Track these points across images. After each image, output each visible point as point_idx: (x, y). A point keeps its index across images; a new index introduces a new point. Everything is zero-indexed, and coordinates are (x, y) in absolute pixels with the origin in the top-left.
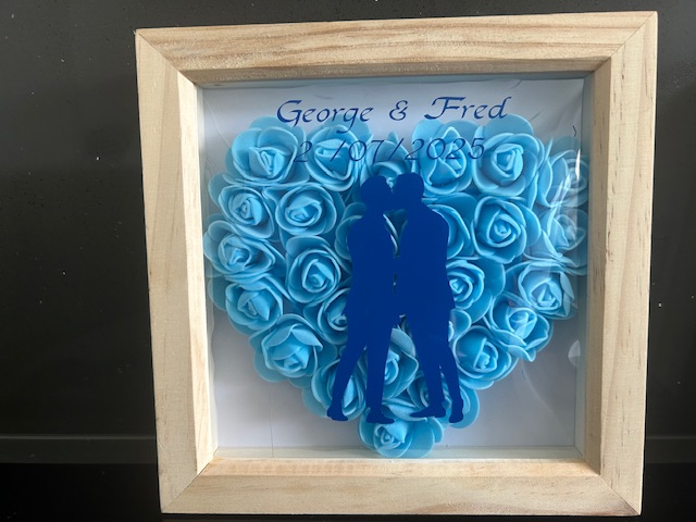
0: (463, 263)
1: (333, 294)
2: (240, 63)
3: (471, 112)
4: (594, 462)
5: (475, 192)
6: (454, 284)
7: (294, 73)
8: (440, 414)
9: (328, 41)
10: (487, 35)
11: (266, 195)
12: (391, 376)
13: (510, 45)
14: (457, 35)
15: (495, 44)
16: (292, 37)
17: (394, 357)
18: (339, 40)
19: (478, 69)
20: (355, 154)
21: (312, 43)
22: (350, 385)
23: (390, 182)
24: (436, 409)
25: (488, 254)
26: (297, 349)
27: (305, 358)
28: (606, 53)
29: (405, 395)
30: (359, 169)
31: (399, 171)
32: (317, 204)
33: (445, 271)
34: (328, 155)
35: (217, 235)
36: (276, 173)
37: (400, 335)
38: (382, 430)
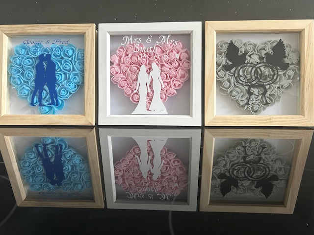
0: (60, 73)
1: (33, 79)
2: (15, 32)
3: (61, 43)
4: (83, 114)
5: (62, 58)
6: (57, 77)
7: (26, 34)
8: (54, 104)
9: (33, 28)
10: (63, 27)
11: (20, 58)
12: (43, 96)
13: (67, 29)
14: (57, 27)
15: (64, 29)
16: (25, 27)
17: (44, 92)
18: (35, 28)
19: (61, 34)
20: (38, 50)
21: (29, 28)
22: (35, 97)
23: (45, 55)
24: (53, 103)
25: (65, 71)
26: (25, 90)
27: (26, 92)
28: (85, 31)
29: (47, 101)
30: (39, 53)
31: (47, 53)
32: (30, 60)
33: (55, 74)
34: (33, 50)
35: (10, 67)
36: (22, 53)
37: (46, 87)
38: (42, 108)
